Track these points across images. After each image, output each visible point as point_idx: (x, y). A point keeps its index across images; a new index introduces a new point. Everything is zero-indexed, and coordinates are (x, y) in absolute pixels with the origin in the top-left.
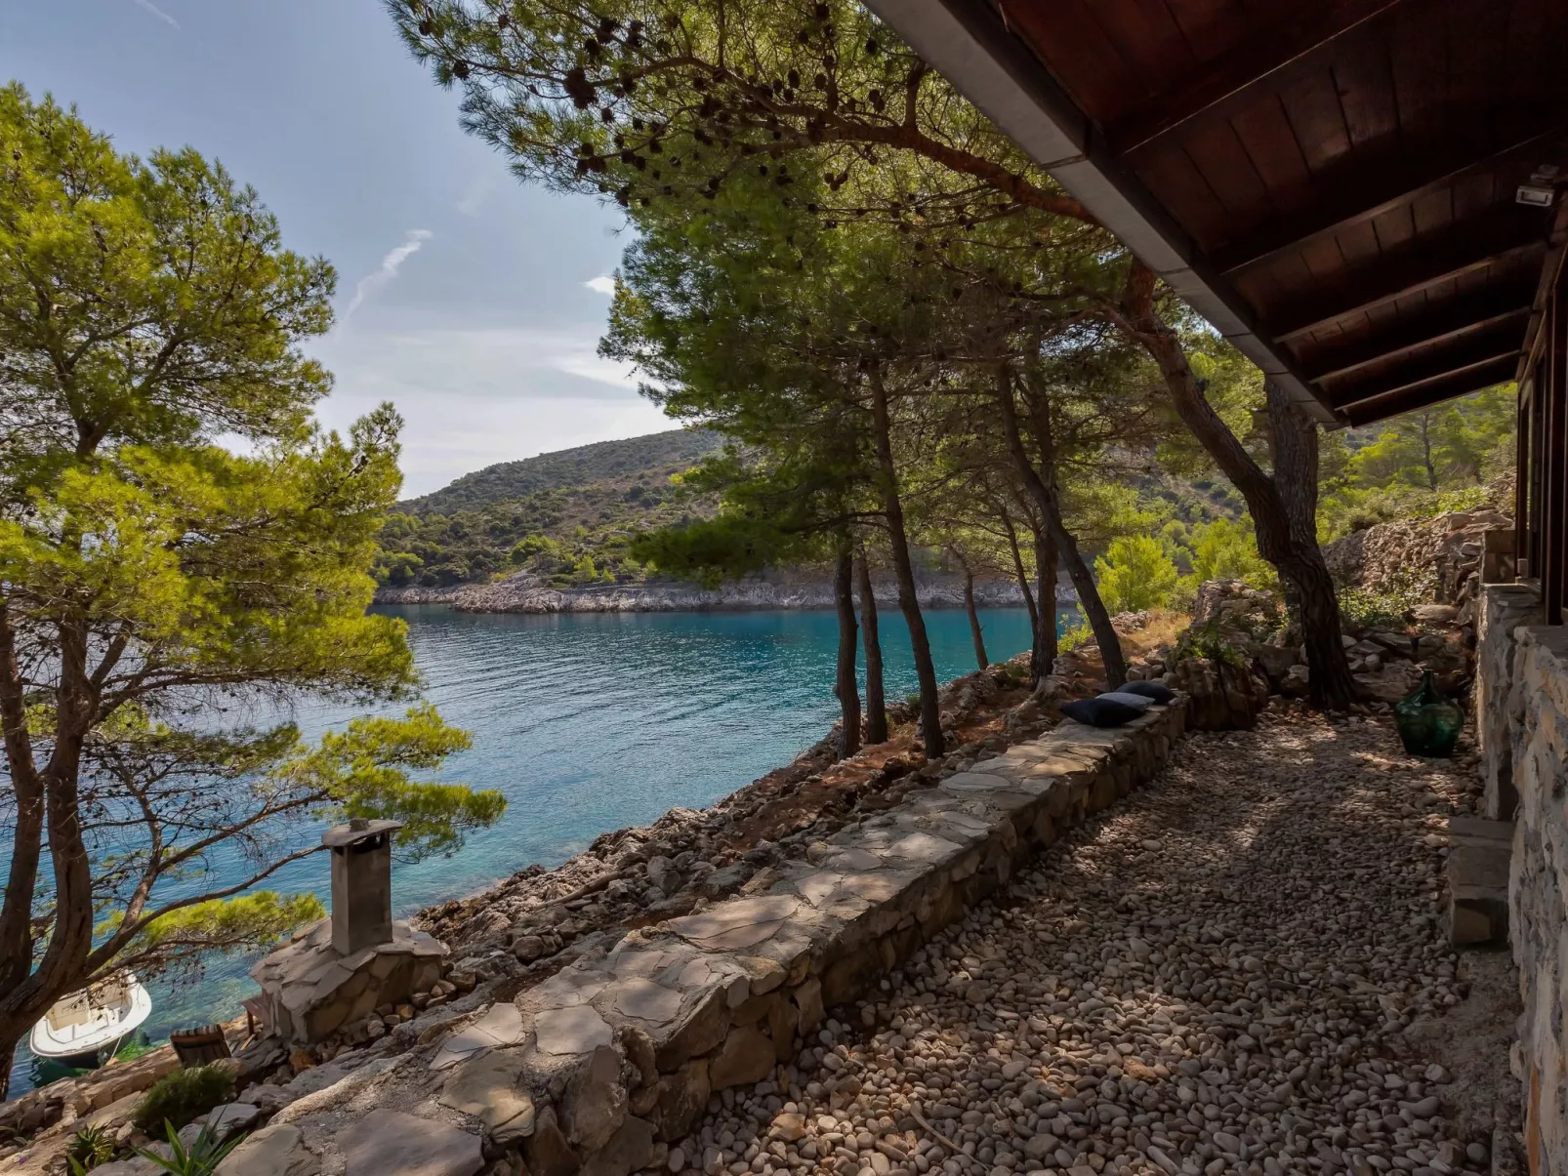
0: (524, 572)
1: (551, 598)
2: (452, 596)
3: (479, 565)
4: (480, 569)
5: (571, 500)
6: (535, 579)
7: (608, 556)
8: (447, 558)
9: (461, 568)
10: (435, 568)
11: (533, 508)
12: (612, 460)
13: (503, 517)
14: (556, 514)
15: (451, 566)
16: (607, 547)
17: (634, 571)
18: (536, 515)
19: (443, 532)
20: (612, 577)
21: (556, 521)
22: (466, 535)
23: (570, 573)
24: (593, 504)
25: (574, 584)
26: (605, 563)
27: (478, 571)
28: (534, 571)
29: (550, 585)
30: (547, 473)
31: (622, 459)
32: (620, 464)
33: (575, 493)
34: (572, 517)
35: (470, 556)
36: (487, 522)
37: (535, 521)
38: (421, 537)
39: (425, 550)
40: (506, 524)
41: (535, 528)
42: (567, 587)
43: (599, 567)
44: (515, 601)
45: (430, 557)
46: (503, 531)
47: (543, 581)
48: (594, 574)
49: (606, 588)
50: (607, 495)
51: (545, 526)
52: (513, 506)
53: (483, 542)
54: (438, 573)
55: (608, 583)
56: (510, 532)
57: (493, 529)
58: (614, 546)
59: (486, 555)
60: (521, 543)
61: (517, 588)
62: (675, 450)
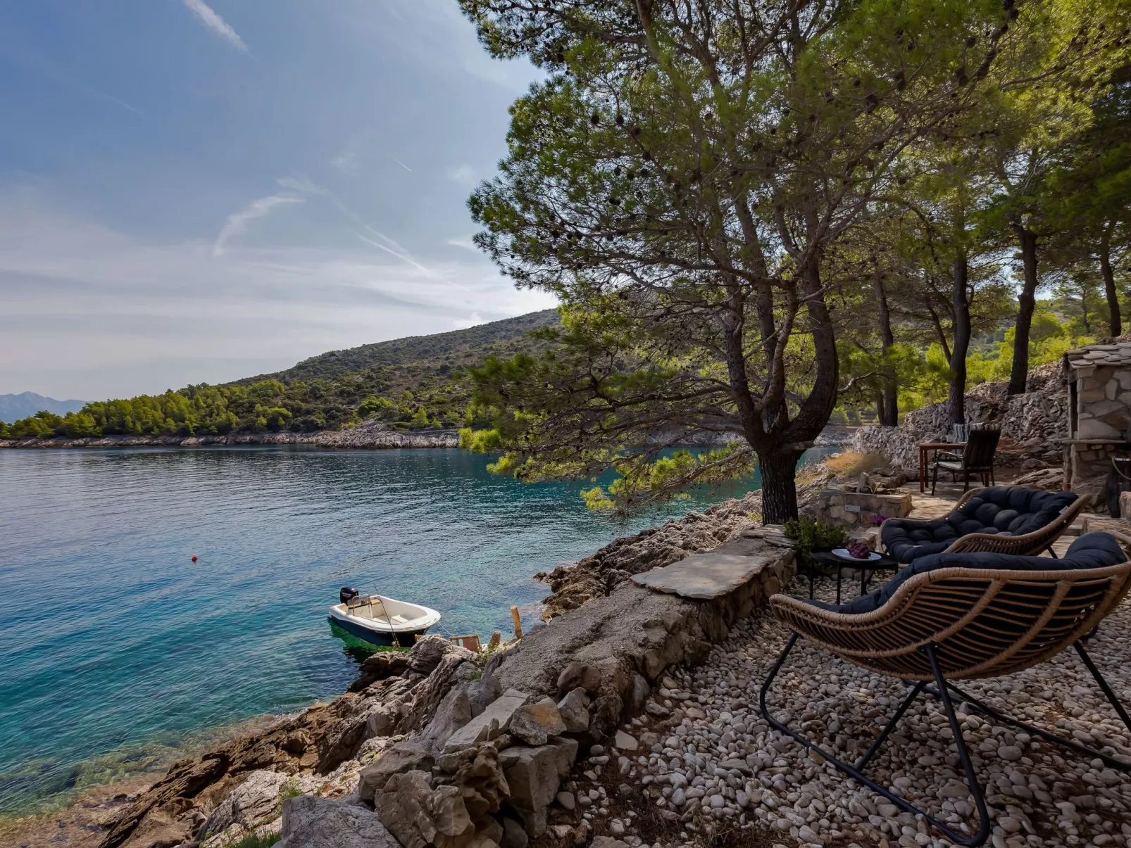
0: (372, 421)
1: (395, 438)
2: (314, 439)
3: (333, 417)
4: (334, 420)
5: (397, 373)
6: (381, 425)
7: (435, 409)
8: (309, 412)
9: (319, 419)
10: (300, 419)
11: (370, 378)
12: (420, 348)
13: (349, 385)
14: (388, 383)
15: (313, 418)
16: (433, 404)
17: (455, 420)
18: (373, 383)
19: (305, 394)
20: (439, 424)
21: (389, 387)
22: (322, 396)
23: (408, 421)
24: (413, 376)
25: (411, 429)
26: (433, 414)
27: (332, 422)
28: (380, 419)
29: (394, 429)
30: (372, 356)
31: (428, 348)
32: (426, 352)
33: (400, 369)
34: (399, 385)
35: (326, 411)
36: (336, 387)
37: (373, 387)
38: (289, 397)
39: (292, 406)
40: (351, 389)
41: (372, 392)
42: (406, 431)
43: (430, 417)
44: (368, 440)
45: (297, 411)
46: (349, 394)
47: (389, 426)
48: (426, 422)
49: (436, 432)
50: (424, 370)
51: (380, 391)
52: (355, 377)
53: (335, 401)
54: (303, 422)
55: (436, 428)
56: (355, 395)
57: (342, 393)
58: (438, 403)
59: (338, 410)
60: (365, 402)
61: (369, 431)
62: (465, 342)
